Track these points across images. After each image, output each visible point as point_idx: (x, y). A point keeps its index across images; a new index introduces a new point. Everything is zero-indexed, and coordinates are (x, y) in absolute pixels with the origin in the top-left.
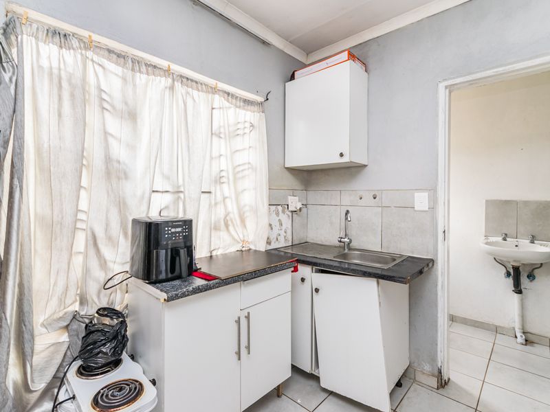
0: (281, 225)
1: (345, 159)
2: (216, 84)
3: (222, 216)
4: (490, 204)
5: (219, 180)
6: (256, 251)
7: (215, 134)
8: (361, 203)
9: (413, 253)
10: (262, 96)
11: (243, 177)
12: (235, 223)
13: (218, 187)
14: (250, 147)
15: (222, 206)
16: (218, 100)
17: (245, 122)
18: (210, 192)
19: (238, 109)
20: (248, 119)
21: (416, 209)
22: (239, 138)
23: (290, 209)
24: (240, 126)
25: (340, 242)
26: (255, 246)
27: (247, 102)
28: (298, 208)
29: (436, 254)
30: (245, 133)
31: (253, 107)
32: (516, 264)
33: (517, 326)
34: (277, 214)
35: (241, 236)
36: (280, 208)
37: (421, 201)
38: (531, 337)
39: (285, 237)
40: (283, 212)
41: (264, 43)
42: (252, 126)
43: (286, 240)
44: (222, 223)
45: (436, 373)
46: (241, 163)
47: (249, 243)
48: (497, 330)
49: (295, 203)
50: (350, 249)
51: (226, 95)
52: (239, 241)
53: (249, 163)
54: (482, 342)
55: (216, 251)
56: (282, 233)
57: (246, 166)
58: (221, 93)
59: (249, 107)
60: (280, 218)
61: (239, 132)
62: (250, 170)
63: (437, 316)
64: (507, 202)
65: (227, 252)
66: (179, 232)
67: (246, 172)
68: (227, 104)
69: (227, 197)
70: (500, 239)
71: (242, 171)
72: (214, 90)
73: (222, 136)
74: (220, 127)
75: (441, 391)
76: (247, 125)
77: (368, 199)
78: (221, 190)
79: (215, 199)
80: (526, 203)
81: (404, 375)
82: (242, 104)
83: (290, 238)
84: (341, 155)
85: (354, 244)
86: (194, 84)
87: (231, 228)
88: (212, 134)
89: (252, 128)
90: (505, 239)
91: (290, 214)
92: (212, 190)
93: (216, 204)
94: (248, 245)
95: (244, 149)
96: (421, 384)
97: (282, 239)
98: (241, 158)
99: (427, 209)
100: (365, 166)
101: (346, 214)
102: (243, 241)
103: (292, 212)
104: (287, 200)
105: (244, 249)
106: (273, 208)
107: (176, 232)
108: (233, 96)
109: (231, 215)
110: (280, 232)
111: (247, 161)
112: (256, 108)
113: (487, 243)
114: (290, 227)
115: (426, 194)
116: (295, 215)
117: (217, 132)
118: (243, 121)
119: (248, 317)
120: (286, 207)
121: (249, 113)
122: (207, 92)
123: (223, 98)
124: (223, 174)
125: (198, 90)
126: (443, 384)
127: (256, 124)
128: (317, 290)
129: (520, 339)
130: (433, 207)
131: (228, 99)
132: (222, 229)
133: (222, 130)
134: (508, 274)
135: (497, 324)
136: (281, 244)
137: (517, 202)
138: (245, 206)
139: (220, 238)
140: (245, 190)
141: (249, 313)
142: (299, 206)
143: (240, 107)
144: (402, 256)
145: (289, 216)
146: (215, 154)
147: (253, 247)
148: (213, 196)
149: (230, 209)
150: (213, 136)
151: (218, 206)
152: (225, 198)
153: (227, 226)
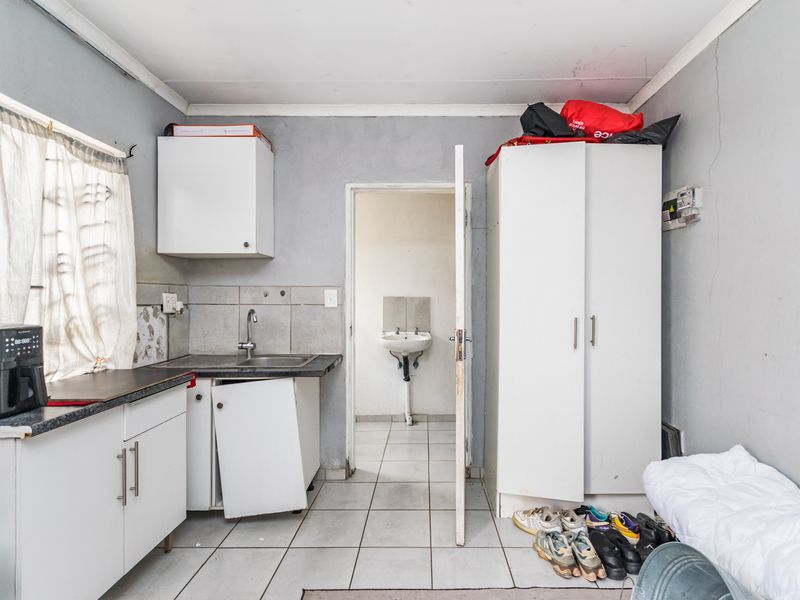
0: (152, 332)
1: (251, 250)
2: (51, 122)
3: (62, 322)
4: (387, 300)
5: (56, 269)
6: (116, 370)
7: (48, 199)
8: (267, 300)
9: (323, 351)
10: (124, 150)
11: (95, 265)
12: (83, 332)
13: (55, 279)
14: (106, 222)
15: (62, 308)
16: (53, 147)
17: (98, 184)
18: (41, 287)
19: (86, 165)
20: (102, 181)
21: (326, 306)
22: (88, 209)
23: (166, 310)
24: (89, 190)
25: (242, 348)
26: (115, 364)
27: (102, 157)
28: (179, 309)
29: (344, 350)
30: (98, 201)
31: (109, 164)
32: (405, 355)
33: (406, 411)
34: (147, 318)
35: (94, 352)
36: (150, 310)
37: (330, 298)
38: (416, 418)
39: (158, 349)
40: (155, 315)
41: (125, 74)
42: (109, 191)
43: (159, 354)
44: (63, 332)
45: (345, 465)
46: (91, 245)
47: (105, 361)
48: (392, 419)
49: (172, 302)
50: (253, 356)
51: (68, 143)
52: (90, 358)
53: (104, 245)
54: (380, 432)
55: (50, 376)
56: (154, 344)
57: (101, 250)
58: (59, 138)
59: (104, 164)
60: (151, 323)
61: (88, 198)
62: (106, 255)
63: (345, 410)
64: (399, 298)
65: (68, 376)
66: (26, 345)
67: (100, 259)
68: (70, 156)
69: (68, 295)
70: (394, 333)
71: (94, 256)
72: (48, 132)
73: (61, 202)
74: (57, 189)
75: (349, 480)
76: (102, 190)
77: (275, 296)
78: (60, 283)
79: (50, 298)
80: (412, 299)
81: (315, 479)
82: (92, 158)
83: (164, 350)
84: (246, 245)
85: (259, 350)
86: (13, 117)
87: (77, 341)
88: (44, 198)
89: (107, 195)
90: (398, 333)
91: (164, 317)
92: (45, 283)
93: (51, 305)
94: (105, 364)
95: (96, 225)
96: (331, 481)
97: (153, 353)
98: (93, 237)
99: (336, 306)
100: (272, 258)
101: (249, 314)
102: (97, 359)
103: (168, 314)
104: (161, 299)
105: (96, 370)
106: (142, 309)
107: (22, 345)
108: (78, 144)
109: (78, 322)
110: (150, 343)
111: (102, 243)
112: (115, 166)
113: (384, 338)
114: (164, 335)
115: (335, 292)
116: (172, 320)
117: (53, 196)
118: (94, 182)
119: (136, 449)
120: (159, 308)
121: (103, 173)
122: (37, 134)
123: (63, 147)
124: (63, 259)
125: (22, 129)
126: (350, 473)
127: (115, 189)
128: (220, 406)
129: (409, 422)
130: (341, 305)
131: (71, 148)
132: (62, 342)
133: (61, 194)
134: (400, 365)
135: (393, 413)
136: (153, 359)
137: (406, 299)
138: (98, 307)
139: (59, 357)
140: (98, 284)
141: (137, 443)
142: (179, 306)
143: (89, 162)
144: (312, 356)
145: (163, 320)
146: (48, 228)
147: (111, 367)
148: (45, 293)
149: (74, 311)
150: (46, 201)
151: (56, 308)
152: (66, 296)
153: (69, 336)
